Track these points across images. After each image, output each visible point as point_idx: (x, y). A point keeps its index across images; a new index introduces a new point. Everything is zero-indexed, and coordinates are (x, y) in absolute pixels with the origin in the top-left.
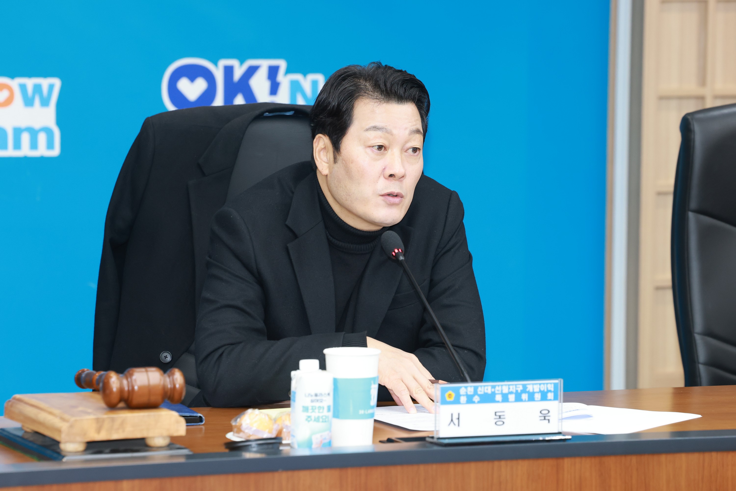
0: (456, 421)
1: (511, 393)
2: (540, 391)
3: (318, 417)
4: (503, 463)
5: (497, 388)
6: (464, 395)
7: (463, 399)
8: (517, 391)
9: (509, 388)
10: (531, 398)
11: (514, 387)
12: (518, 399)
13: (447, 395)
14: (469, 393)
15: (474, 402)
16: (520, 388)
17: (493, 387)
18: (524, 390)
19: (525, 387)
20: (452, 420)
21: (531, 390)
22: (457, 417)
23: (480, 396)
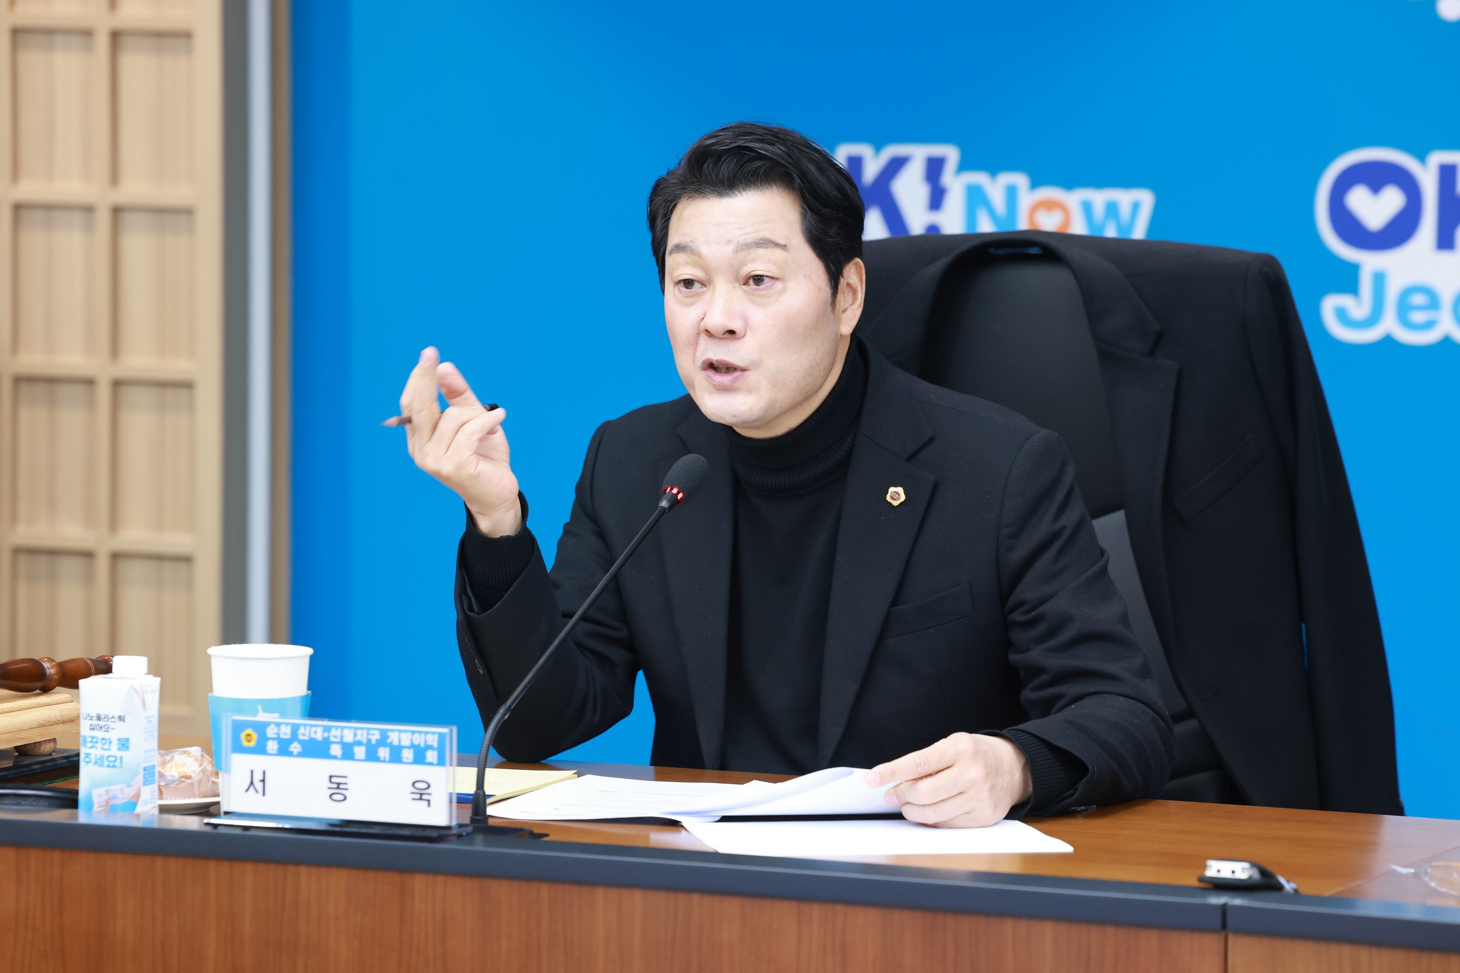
0: (259, 786)
1: (359, 743)
2: (412, 746)
3: (102, 758)
4: (303, 870)
5: (333, 732)
6: (273, 739)
7: (272, 746)
8: (369, 740)
9: (355, 735)
10: (396, 757)
11: (365, 732)
12: (372, 756)
13: (243, 735)
14: (282, 736)
15: (290, 754)
16: (375, 737)
17: (327, 729)
18: (383, 741)
19: (384, 734)
20: (252, 783)
21: (396, 743)
22: (261, 778)
23: (301, 742)
